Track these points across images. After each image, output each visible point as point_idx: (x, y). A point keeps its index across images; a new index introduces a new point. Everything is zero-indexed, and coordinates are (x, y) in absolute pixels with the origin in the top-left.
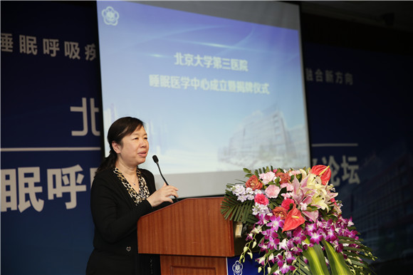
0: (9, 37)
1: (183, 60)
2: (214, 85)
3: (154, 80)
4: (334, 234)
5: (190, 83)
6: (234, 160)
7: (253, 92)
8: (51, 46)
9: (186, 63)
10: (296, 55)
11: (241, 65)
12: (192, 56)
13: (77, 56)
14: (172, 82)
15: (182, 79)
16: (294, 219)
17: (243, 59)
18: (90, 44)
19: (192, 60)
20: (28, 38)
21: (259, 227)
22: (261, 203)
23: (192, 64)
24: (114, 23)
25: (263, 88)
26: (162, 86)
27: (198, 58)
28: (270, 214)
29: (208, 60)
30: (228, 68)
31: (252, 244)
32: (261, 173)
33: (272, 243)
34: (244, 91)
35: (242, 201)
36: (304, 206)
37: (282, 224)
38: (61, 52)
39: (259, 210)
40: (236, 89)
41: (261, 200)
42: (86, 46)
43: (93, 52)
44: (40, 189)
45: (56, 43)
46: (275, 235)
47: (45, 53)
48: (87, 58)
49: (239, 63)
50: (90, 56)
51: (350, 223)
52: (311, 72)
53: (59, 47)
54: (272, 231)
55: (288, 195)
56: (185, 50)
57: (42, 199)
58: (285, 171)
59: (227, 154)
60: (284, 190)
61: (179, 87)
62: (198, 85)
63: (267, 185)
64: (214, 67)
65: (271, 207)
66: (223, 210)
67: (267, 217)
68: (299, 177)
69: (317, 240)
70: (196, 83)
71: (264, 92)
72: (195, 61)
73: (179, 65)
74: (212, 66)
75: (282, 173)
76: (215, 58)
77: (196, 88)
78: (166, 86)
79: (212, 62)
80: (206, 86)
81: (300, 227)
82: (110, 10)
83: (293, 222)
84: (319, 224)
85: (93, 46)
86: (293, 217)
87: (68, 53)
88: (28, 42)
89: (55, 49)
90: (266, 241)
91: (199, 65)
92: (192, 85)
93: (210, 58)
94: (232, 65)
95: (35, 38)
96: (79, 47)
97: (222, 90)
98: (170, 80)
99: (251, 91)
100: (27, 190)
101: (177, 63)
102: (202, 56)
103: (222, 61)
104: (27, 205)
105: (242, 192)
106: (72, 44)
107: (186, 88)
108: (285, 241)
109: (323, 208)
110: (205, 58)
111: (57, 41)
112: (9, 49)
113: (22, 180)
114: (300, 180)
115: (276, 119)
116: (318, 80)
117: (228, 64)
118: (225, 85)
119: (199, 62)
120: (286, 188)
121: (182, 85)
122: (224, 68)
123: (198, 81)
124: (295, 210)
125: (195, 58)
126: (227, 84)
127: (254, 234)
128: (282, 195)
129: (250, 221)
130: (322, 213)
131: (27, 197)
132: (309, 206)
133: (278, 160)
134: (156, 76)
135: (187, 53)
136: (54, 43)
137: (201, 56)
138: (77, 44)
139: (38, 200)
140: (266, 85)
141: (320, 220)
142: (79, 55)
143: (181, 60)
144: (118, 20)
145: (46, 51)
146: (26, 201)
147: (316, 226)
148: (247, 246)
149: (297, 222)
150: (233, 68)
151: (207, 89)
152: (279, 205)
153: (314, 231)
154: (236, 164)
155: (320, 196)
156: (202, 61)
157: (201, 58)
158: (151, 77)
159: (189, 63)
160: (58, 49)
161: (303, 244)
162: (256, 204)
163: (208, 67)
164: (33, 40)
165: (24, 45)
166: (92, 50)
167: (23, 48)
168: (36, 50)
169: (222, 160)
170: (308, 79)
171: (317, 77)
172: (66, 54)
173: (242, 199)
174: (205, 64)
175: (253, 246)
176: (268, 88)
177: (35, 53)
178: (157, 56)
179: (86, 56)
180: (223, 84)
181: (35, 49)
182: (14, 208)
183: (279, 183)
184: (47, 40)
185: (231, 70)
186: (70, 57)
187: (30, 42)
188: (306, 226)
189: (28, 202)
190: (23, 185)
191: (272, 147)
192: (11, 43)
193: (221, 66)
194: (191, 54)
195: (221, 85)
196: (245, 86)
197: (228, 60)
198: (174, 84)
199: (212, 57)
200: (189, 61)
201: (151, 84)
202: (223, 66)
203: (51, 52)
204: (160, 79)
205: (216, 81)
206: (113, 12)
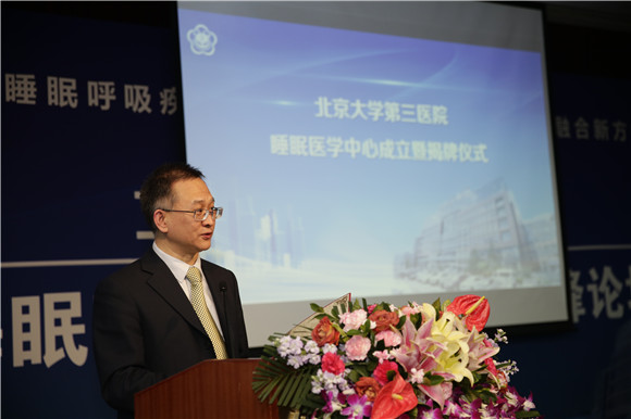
0: (29, 80)
1: (331, 109)
2: (386, 149)
3: (279, 144)
5: (343, 147)
7: (458, 159)
8: (101, 94)
9: (336, 114)
10: (538, 94)
11: (438, 114)
12: (347, 101)
13: (145, 107)
14: (311, 146)
15: (329, 141)
16: (397, 400)
17: (439, 105)
18: (169, 87)
19: (346, 108)
20: (62, 80)
22: (330, 371)
23: (347, 115)
24: (209, 50)
25: (477, 153)
26: (293, 153)
27: (358, 105)
28: (349, 391)
29: (376, 108)
30: (413, 120)
32: (344, 311)
34: (440, 158)
35: (297, 366)
36: (418, 375)
37: (370, 411)
38: (119, 102)
39: (323, 385)
40: (427, 155)
42: (162, 90)
43: (173, 101)
44: (81, 329)
45: (110, 87)
47: (90, 104)
48: (163, 111)
49: (431, 112)
50: (169, 108)
51: (528, 405)
52: (566, 122)
53: (115, 93)
55: (388, 354)
56: (334, 92)
57: (84, 345)
58: (392, 308)
59: (410, 265)
60: (381, 346)
61: (323, 154)
62: (358, 150)
63: (350, 336)
64: (387, 119)
65: (353, 378)
66: (257, 384)
67: (342, 398)
68: (416, 320)
70: (353, 146)
71: (477, 159)
72: (351, 110)
73: (324, 117)
74: (382, 118)
76: (387, 104)
77: (353, 156)
78: (299, 153)
79: (383, 111)
80: (372, 151)
81: (407, 415)
82: (201, 30)
83: (393, 408)
84: (452, 408)
85: (173, 90)
86: (395, 396)
87: (131, 104)
88: (62, 87)
89: (109, 97)
91: (359, 116)
92: (347, 150)
93: (379, 104)
94: (419, 113)
95: (73, 81)
96: (149, 92)
97: (401, 157)
98: (307, 144)
99: (455, 157)
100: (58, 331)
101: (320, 115)
102: (364, 101)
103: (401, 109)
104: (60, 355)
106: (138, 88)
107: (335, 155)
109: (459, 379)
110: (370, 104)
111: (112, 84)
112: (30, 99)
113: (51, 314)
114: (418, 325)
115: (500, 204)
116: (579, 136)
117: (412, 113)
118: (407, 149)
119: (359, 111)
120: (384, 341)
121: (329, 150)
122: (405, 120)
123: (358, 143)
124: (400, 382)
125: (353, 105)
126: (410, 147)
128: (374, 354)
129: (310, 404)
130: (460, 389)
131: (59, 342)
132: (427, 375)
134: (283, 137)
135: (337, 97)
136: (107, 88)
137: (362, 102)
138: (146, 89)
139: (77, 347)
140: (482, 147)
141: (456, 401)
142: (150, 106)
143: (326, 109)
144: (217, 46)
145: (93, 101)
146: (57, 348)
149: (400, 405)
150: (420, 120)
151: (374, 156)
152: (368, 373)
155: (456, 354)
156: (365, 110)
157: (364, 105)
158: (273, 138)
159: (341, 113)
162: (320, 372)
163: (376, 119)
164: (70, 84)
165: (55, 93)
166: (172, 97)
167: (53, 97)
168: (76, 101)
169: (402, 276)
170: (560, 134)
171: (578, 131)
172: (127, 105)
173: (295, 362)
174: (370, 114)
176: (485, 151)
177: (74, 105)
178: (284, 103)
179: (161, 107)
180: (403, 147)
181: (73, 99)
182: (36, 360)
184: (95, 84)
185: (417, 123)
186: (135, 109)
187: (66, 87)
188: (420, 413)
189: (61, 350)
190: (53, 322)
191: (494, 253)
192: (33, 90)
193: (398, 118)
194: (344, 98)
195: (399, 149)
196: (442, 149)
197: (412, 106)
198: (314, 149)
199: (383, 103)
200: (341, 110)
201: (274, 151)
202: (403, 116)
203: (102, 102)
204: (289, 142)
205: (389, 143)
206: (207, 33)
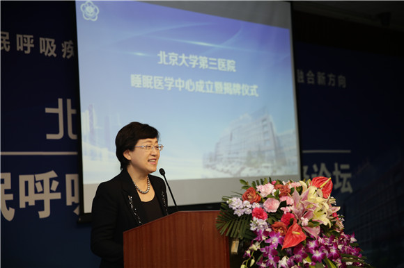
1: (167, 60)
2: (199, 86)
3: (136, 80)
4: (337, 251)
5: (174, 84)
6: (220, 167)
7: (241, 94)
8: (24, 43)
9: (170, 63)
10: (287, 55)
11: (228, 65)
12: (177, 55)
13: (52, 53)
14: (155, 83)
15: (166, 79)
16: (295, 235)
17: (230, 59)
18: (68, 41)
19: (176, 58)
21: (257, 244)
22: (259, 218)
23: (177, 63)
24: (94, 18)
25: (252, 90)
26: (144, 86)
27: (183, 57)
28: (269, 230)
29: (194, 59)
30: (215, 68)
31: (250, 262)
32: (258, 185)
33: (272, 261)
34: (231, 93)
35: (239, 215)
36: (305, 221)
37: (282, 241)
38: (36, 49)
39: (257, 225)
40: (223, 91)
41: (259, 214)
42: (63, 42)
43: (70, 49)
44: (10, 197)
45: (31, 39)
46: (274, 253)
47: (18, 49)
48: (64, 56)
49: (226, 64)
50: (68, 54)
51: (353, 239)
52: (302, 73)
53: (34, 43)
54: (271, 248)
55: (289, 209)
56: (169, 48)
57: (12, 207)
58: (284, 183)
59: (213, 159)
60: (284, 204)
61: (163, 88)
62: (183, 86)
63: (266, 198)
64: (200, 67)
65: (270, 222)
66: (218, 225)
67: (266, 233)
68: (299, 190)
69: (319, 258)
70: (180, 84)
71: (252, 94)
72: (180, 60)
73: (163, 64)
74: (197, 66)
75: (281, 186)
76: (201, 57)
77: (180, 89)
78: (148, 87)
79: (198, 61)
80: (191, 87)
81: (301, 244)
82: (90, 4)
83: (293, 239)
84: (321, 240)
85: (71, 42)
86: (294, 232)
87: (44, 50)
89: (30, 45)
90: (265, 258)
91: (184, 64)
92: (177, 86)
93: (196, 57)
94: (219, 64)
95: (7, 34)
96: (55, 43)
97: (208, 91)
98: (153, 81)
99: (239, 93)
101: (161, 63)
103: (209, 61)
105: (239, 205)
106: (48, 40)
107: (169, 89)
108: (285, 259)
109: (326, 224)
110: (191, 57)
111: (32, 36)
114: (300, 193)
115: (265, 123)
116: (309, 82)
117: (215, 64)
118: (212, 87)
119: (184, 61)
120: (285, 201)
121: (166, 85)
122: (211, 68)
123: (183, 81)
124: (296, 226)
125: (180, 57)
126: (214, 85)
127: (251, 251)
128: (281, 209)
129: (248, 237)
130: (324, 229)
132: (310, 221)
133: (267, 167)
134: (138, 76)
135: (171, 52)
136: (29, 39)
137: (186, 55)
138: (53, 41)
139: (8, 209)
140: (255, 87)
141: (321, 236)
142: (55, 52)
143: (164, 59)
144: (98, 15)
145: (20, 48)
147: (317, 242)
148: (245, 264)
149: (297, 238)
150: (220, 69)
151: (192, 90)
152: (278, 219)
153: (316, 249)
154: (222, 171)
155: (321, 210)
156: (187, 61)
157: (187, 58)
158: (133, 76)
159: (173, 62)
160: (33, 46)
161: (305, 262)
162: (255, 219)
163: (194, 66)
164: (5, 36)
166: (69, 47)
168: (9, 47)
169: (208, 166)
170: (299, 81)
171: (309, 79)
172: (41, 51)
173: (239, 213)
174: (190, 63)
175: (252, 264)
176: (257, 89)
177: (7, 49)
178: (140, 54)
179: (63, 53)
180: (209, 85)
181: (7, 45)
183: (278, 196)
184: (21, 36)
185: (218, 70)
186: (46, 54)
187: (3, 37)
188: (307, 242)
191: (260, 153)
193: (207, 66)
194: (175, 53)
195: (207, 86)
196: (232, 87)
197: (215, 59)
198: (157, 84)
199: (198, 57)
200: (174, 60)
201: (133, 85)
202: (210, 65)
203: (25, 48)
204: (142, 80)
205: (201, 82)
206: (93, 7)
